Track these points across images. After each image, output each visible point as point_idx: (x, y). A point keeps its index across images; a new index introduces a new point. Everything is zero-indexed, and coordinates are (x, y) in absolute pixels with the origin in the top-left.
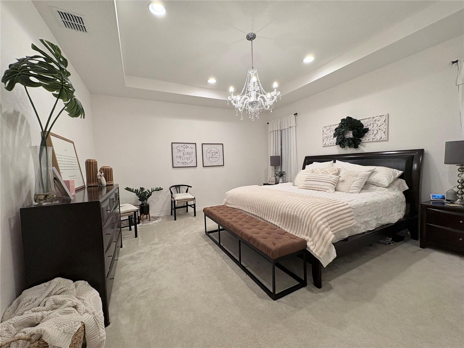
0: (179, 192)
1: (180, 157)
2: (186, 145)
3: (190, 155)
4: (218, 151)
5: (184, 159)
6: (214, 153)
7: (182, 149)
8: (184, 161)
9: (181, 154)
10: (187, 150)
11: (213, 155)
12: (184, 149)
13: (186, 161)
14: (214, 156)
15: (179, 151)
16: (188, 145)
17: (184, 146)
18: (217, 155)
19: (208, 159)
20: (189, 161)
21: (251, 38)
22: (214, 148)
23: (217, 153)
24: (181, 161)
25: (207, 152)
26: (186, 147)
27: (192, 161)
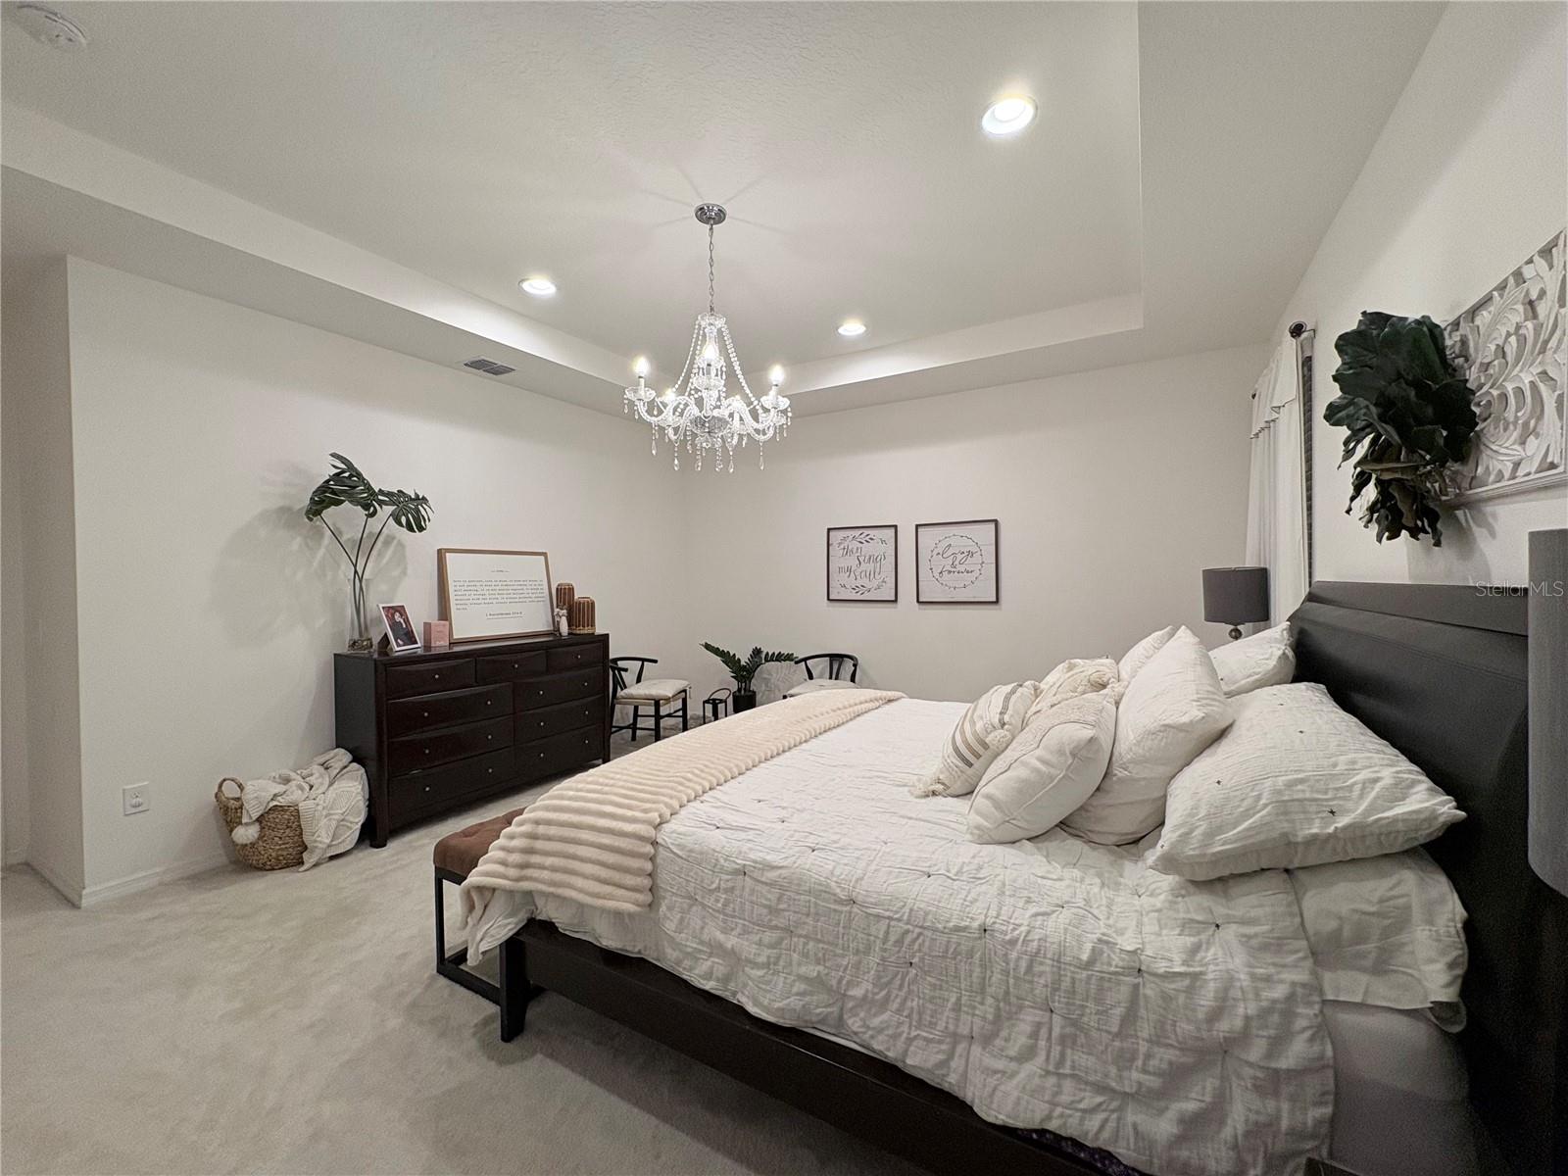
0: (834, 676)
1: (849, 570)
2: (866, 532)
3: (878, 564)
4: (974, 549)
5: (859, 577)
6: (960, 557)
7: (855, 545)
8: (859, 583)
9: (852, 561)
10: (868, 549)
11: (957, 562)
12: (861, 545)
13: (865, 581)
14: (961, 568)
15: (847, 552)
16: (872, 533)
17: (862, 536)
18: (972, 563)
19: (937, 575)
20: (875, 583)
21: (710, 216)
22: (958, 539)
23: (971, 554)
24: (851, 582)
25: (935, 553)
26: (867, 538)
27: (883, 582)
